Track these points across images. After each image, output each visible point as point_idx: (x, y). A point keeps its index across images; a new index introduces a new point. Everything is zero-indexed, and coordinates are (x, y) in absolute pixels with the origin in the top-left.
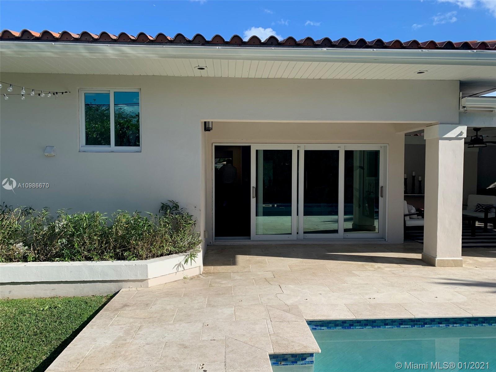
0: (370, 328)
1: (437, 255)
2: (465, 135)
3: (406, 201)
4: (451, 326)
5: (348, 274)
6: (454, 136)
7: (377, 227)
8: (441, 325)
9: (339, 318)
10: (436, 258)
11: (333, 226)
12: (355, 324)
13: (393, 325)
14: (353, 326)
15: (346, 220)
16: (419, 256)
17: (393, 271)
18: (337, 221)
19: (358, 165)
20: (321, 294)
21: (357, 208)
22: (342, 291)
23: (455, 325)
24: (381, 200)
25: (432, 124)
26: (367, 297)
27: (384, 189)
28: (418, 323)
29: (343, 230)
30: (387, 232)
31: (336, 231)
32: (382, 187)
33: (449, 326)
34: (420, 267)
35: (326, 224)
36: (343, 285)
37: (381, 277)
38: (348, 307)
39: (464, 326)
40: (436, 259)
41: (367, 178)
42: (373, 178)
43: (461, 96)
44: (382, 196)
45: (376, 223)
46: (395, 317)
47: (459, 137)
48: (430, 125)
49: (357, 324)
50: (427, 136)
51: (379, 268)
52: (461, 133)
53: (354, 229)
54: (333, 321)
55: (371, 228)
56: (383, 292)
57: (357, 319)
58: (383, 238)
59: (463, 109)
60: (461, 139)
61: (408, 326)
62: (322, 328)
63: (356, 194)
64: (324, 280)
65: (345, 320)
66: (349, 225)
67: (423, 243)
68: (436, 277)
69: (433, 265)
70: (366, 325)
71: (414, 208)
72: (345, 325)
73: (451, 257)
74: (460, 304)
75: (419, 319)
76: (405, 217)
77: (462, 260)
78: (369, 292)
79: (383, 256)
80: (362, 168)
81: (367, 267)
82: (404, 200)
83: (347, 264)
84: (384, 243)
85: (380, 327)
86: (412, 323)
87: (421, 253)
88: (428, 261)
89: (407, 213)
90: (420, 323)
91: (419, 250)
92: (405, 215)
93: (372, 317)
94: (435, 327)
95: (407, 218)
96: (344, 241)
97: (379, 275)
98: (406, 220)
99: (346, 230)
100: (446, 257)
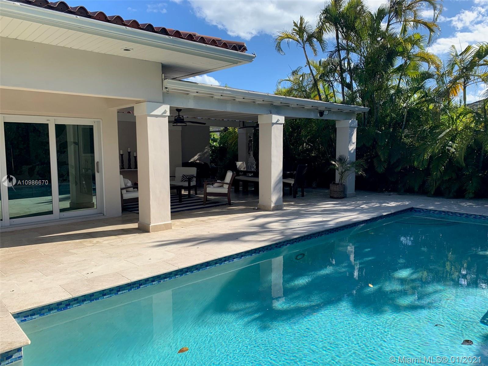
0: (89, 303)
1: (151, 222)
2: (168, 114)
3: (122, 176)
4: (162, 281)
5: (64, 254)
6: (160, 114)
7: (95, 203)
8: (154, 283)
9: (53, 301)
10: (150, 224)
11: (46, 208)
12: (71, 303)
13: (111, 294)
14: (70, 305)
15: (61, 200)
16: (135, 226)
17: (111, 244)
18: (51, 202)
19: (72, 140)
20: (31, 281)
21: (74, 186)
22: (58, 272)
23: (165, 280)
24: (97, 175)
25: (140, 102)
26: (85, 272)
27: (99, 164)
28: (134, 286)
29: (59, 211)
30: (105, 207)
31: (51, 213)
32: (98, 162)
33: (160, 281)
34: (137, 235)
35: (39, 206)
36: (59, 266)
37: (99, 250)
38: (64, 287)
39: (173, 279)
40: (150, 226)
41: (83, 155)
42: (89, 155)
43: (163, 77)
44: (98, 172)
45: (94, 200)
46: (113, 285)
47: (164, 115)
48: (138, 102)
49: (74, 302)
50: (137, 113)
51: (98, 242)
52: (165, 112)
53: (71, 208)
54: (46, 306)
55: (90, 205)
56: (102, 265)
57: (73, 297)
58: (102, 213)
59: (165, 90)
60: (165, 117)
61: (125, 291)
62: (33, 317)
63: (72, 171)
64: (35, 265)
65: (60, 302)
66: (67, 204)
67: (138, 213)
68: (150, 241)
69: (148, 231)
70: (84, 301)
71: (130, 182)
72: (60, 306)
73: (162, 221)
74: (169, 261)
75: (134, 282)
76: (122, 191)
77: (171, 223)
78: (87, 267)
79: (102, 230)
80: (76, 143)
81: (85, 243)
82: (120, 174)
83: (63, 244)
84: (103, 217)
85: (99, 299)
86: (129, 287)
87: (137, 222)
88: (144, 229)
89: (124, 186)
90: (136, 285)
91: (135, 220)
92: (122, 189)
93: (89, 292)
94: (149, 286)
95: (124, 191)
96: (60, 221)
97: (98, 249)
98: (123, 193)
99: (62, 210)
100: (158, 223)
